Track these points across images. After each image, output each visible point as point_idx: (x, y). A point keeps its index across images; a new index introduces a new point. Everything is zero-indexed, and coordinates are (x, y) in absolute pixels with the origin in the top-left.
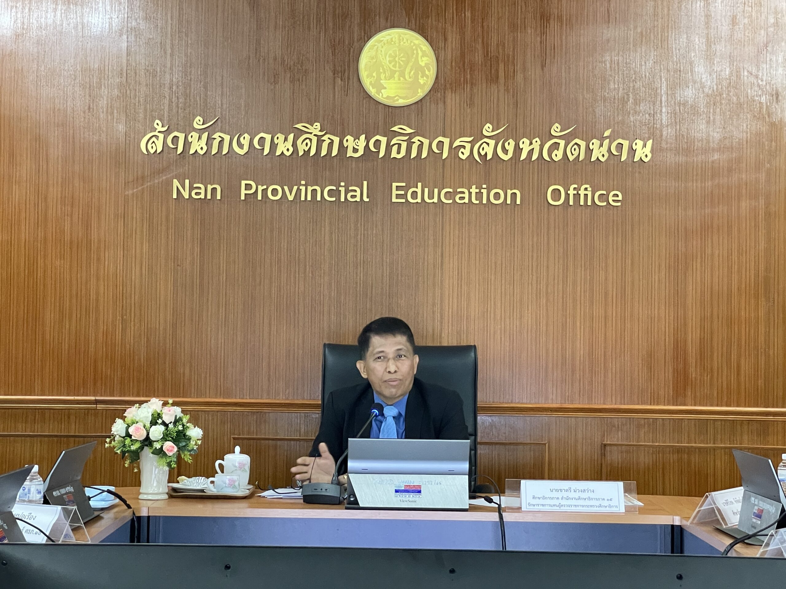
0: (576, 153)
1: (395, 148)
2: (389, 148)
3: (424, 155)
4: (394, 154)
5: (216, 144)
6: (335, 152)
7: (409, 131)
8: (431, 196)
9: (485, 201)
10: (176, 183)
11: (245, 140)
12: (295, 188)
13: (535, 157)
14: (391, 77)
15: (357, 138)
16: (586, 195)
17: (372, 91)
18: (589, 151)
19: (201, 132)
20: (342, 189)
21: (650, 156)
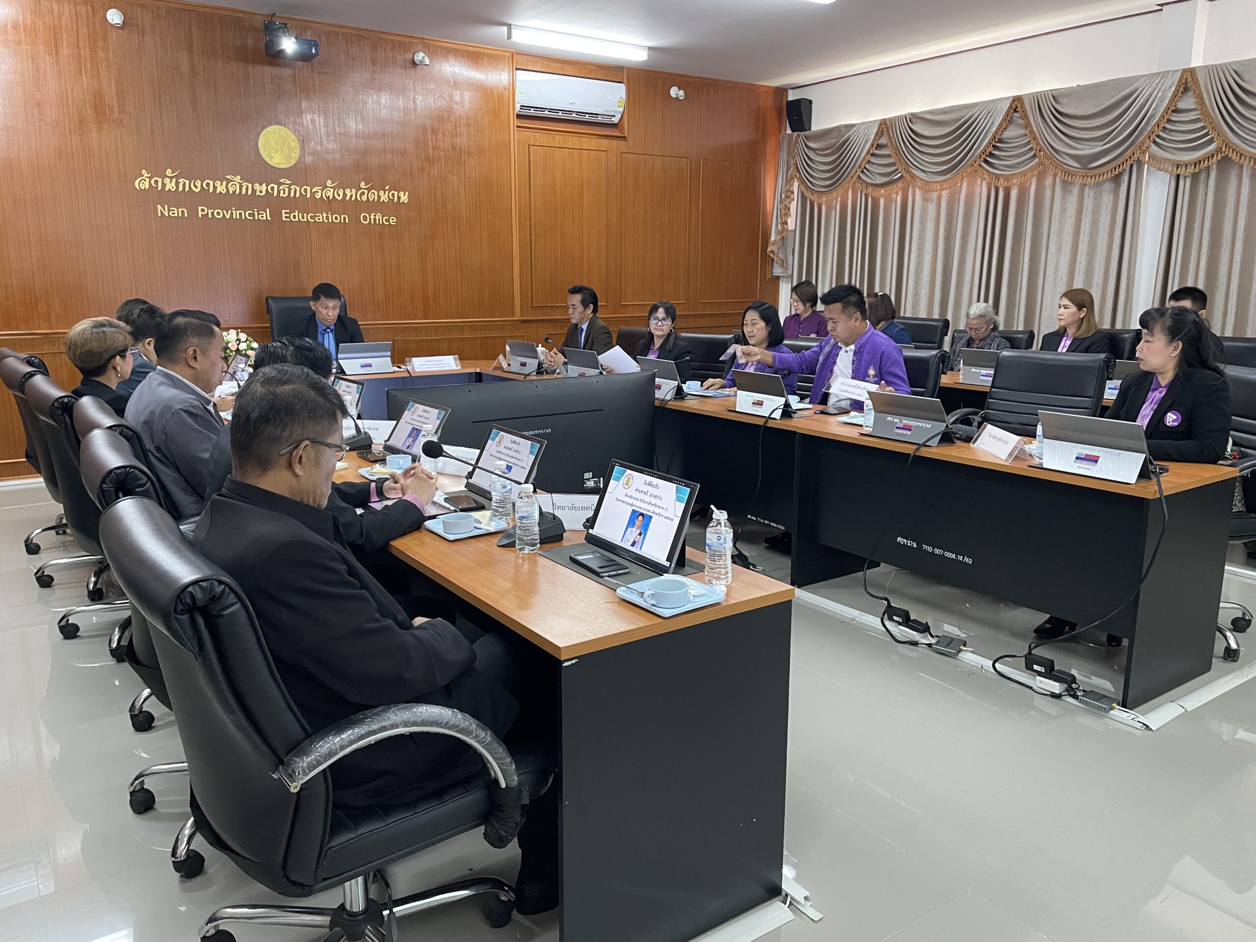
0: (373, 198)
1: (282, 192)
2: (279, 192)
3: (298, 195)
4: (282, 194)
5: (181, 186)
6: (250, 192)
7: (289, 182)
8: (303, 218)
9: (330, 221)
10: (159, 207)
11: (198, 183)
12: (230, 212)
13: (353, 198)
14: (277, 152)
15: (261, 185)
16: (379, 219)
17: (267, 160)
18: (379, 197)
19: (171, 178)
20: (256, 213)
21: (407, 200)
